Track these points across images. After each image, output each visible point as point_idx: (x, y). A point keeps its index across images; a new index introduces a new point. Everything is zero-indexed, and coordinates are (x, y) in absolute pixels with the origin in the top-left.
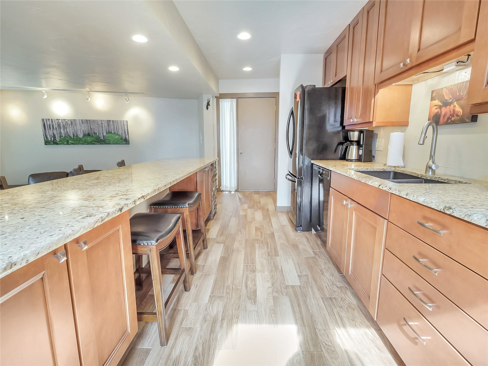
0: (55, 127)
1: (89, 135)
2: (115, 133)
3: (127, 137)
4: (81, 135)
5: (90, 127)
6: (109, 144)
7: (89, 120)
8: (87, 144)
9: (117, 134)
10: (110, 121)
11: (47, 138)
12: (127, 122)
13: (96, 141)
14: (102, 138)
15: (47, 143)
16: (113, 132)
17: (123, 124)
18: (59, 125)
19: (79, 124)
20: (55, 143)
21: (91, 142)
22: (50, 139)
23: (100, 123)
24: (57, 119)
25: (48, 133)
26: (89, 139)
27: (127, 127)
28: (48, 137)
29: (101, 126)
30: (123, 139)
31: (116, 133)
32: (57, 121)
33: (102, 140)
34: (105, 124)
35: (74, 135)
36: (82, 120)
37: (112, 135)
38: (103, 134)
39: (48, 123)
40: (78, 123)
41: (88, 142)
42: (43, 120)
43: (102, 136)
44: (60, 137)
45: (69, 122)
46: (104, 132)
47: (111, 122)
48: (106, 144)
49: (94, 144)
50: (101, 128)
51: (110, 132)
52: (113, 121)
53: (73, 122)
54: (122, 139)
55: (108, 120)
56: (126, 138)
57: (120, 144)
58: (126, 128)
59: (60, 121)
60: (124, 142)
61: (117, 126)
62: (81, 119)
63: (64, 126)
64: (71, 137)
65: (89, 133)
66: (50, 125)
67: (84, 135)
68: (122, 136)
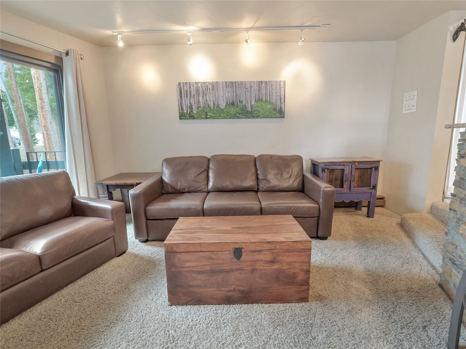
0: (192, 94)
1: (233, 104)
2: (266, 101)
3: (283, 106)
4: (223, 105)
5: (236, 92)
6: (257, 117)
7: (235, 83)
8: (230, 118)
9: (270, 103)
10: (262, 82)
11: (182, 110)
12: (285, 83)
13: (242, 114)
14: (249, 109)
15: (182, 116)
16: (264, 100)
17: (278, 87)
18: (197, 91)
19: (221, 89)
20: (192, 117)
21: (235, 114)
22: (185, 111)
23: (248, 87)
24: (196, 83)
25: (184, 103)
26: (233, 110)
27: (285, 91)
28: (184, 108)
29: (249, 90)
30: (277, 109)
31: (269, 100)
32: (196, 85)
33: (249, 111)
34: (255, 87)
35: (214, 105)
36: (226, 82)
37: (263, 104)
38: (250, 102)
39: (185, 89)
40: (221, 86)
41: (231, 114)
42: (180, 84)
43: (249, 106)
44: (198, 108)
45: (210, 86)
46: (253, 99)
47: (264, 85)
48: (254, 117)
49: (239, 118)
50: (249, 93)
51: (260, 100)
52: (266, 82)
53: (214, 86)
54: (275, 109)
55: (259, 82)
56: (281, 108)
57: (272, 117)
58: (283, 93)
59: (199, 85)
60: (278, 115)
61: (271, 89)
62: (224, 81)
63: (203, 92)
64: (210, 108)
65: (233, 102)
66: (187, 91)
67: (227, 105)
68: (276, 105)
